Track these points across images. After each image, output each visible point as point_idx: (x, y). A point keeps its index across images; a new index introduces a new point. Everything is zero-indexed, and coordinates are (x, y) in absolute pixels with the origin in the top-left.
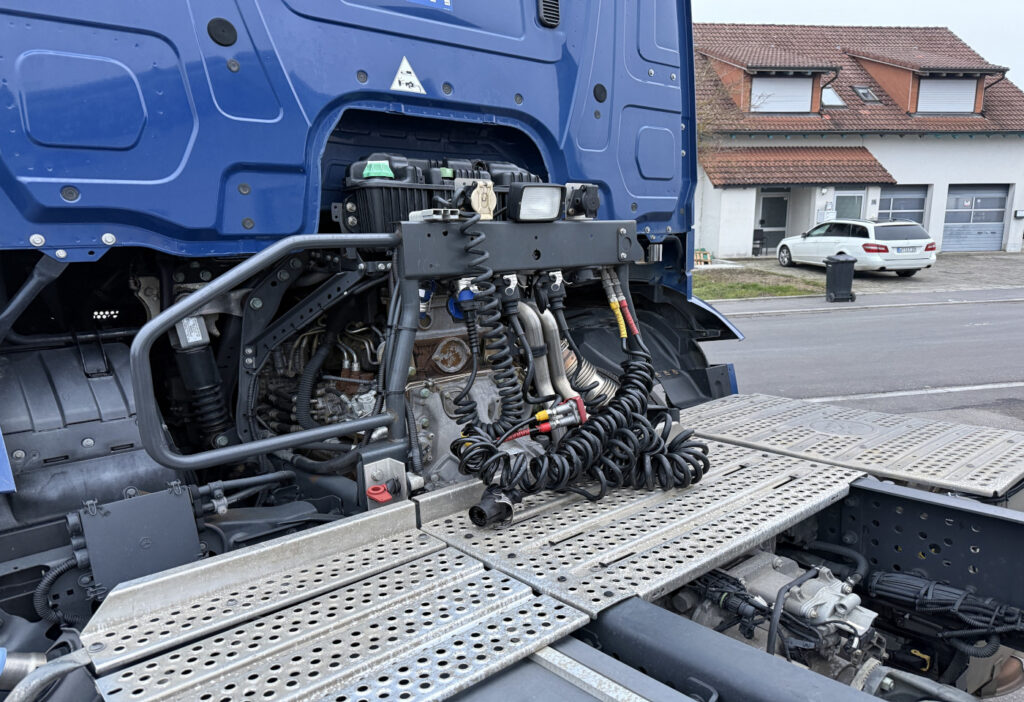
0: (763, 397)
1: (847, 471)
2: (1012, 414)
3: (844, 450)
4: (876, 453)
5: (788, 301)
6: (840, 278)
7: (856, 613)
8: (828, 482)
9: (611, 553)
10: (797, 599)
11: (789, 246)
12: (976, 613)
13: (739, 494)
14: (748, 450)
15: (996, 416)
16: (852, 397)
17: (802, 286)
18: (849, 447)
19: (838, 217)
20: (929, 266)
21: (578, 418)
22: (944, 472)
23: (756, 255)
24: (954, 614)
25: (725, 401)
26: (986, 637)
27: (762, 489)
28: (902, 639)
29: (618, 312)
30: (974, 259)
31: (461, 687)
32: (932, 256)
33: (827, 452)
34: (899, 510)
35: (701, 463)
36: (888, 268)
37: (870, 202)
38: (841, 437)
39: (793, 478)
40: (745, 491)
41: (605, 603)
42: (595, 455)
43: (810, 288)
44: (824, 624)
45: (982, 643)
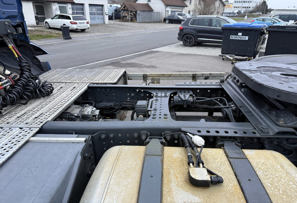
0: (59, 69)
1: (86, 84)
2: (114, 66)
3: (84, 79)
4: (91, 79)
5: (52, 40)
6: (66, 32)
7: (96, 111)
8: (83, 87)
9: (37, 114)
10: (83, 112)
11: (48, 22)
12: (116, 106)
13: (63, 94)
14: (61, 83)
15: (111, 67)
16: (78, 67)
17: (55, 35)
18: (84, 78)
19: (61, 13)
20: (88, 28)
21: (11, 83)
22: (105, 80)
23: (38, 25)
24: (113, 107)
25: (49, 72)
26: (118, 110)
27: (68, 91)
28: (104, 116)
29: (12, 49)
30: (98, 26)
31: (13, 152)
32: (89, 25)
33: (80, 80)
34: (98, 90)
35: (51, 88)
36: (78, 29)
37: (69, 8)
38: (82, 76)
39: (74, 88)
40: (64, 93)
41: (42, 124)
42: (22, 91)
43: (58, 35)
44: (90, 115)
45: (118, 111)
